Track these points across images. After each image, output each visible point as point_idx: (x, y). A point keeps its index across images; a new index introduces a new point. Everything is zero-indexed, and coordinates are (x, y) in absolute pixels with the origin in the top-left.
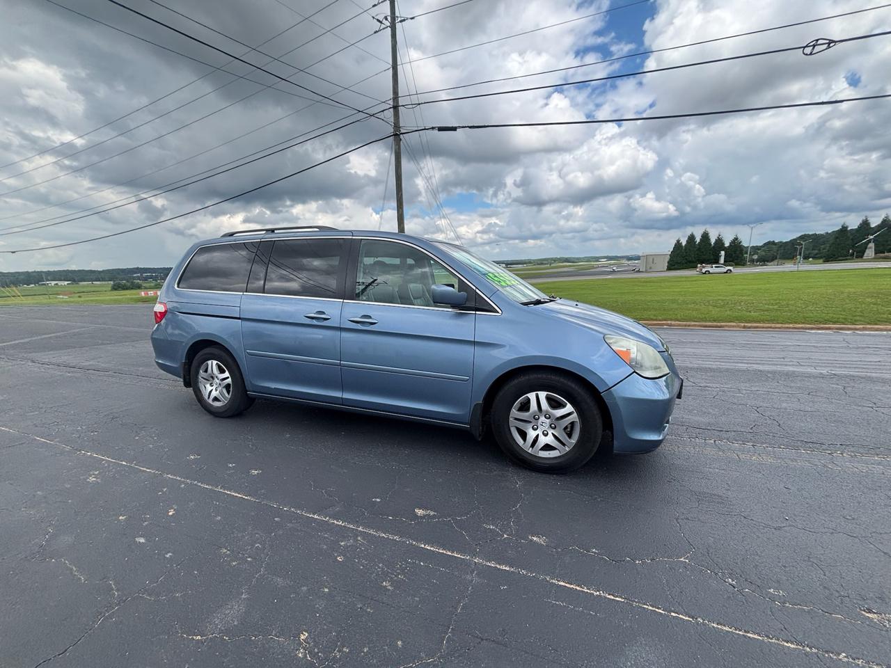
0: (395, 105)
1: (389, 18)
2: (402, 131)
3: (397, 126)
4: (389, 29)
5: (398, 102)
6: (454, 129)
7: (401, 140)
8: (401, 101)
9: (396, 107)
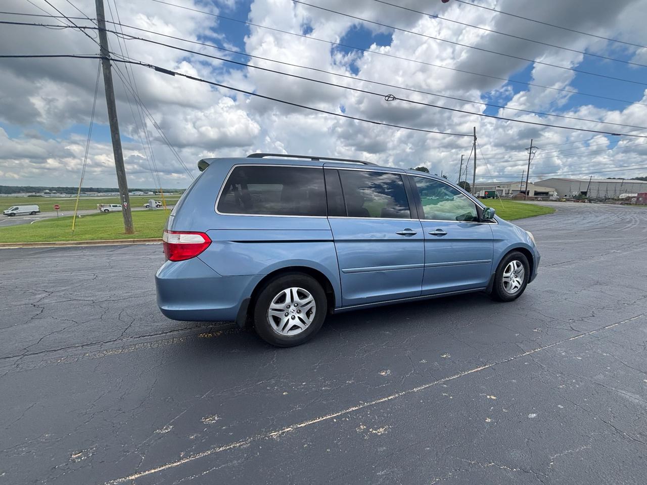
0: (102, 27)
2: (112, 57)
3: (105, 49)
5: (105, 26)
6: (172, 73)
7: (111, 65)
8: (108, 26)
9: (102, 31)
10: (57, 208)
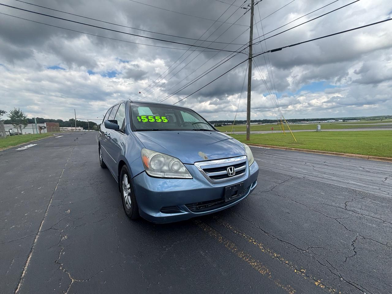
0: (250, 44)
1: (250, 5)
2: (253, 56)
3: (251, 54)
4: (250, 10)
5: (252, 43)
6: (280, 49)
7: (252, 60)
9: (250, 46)
10: (272, 129)
